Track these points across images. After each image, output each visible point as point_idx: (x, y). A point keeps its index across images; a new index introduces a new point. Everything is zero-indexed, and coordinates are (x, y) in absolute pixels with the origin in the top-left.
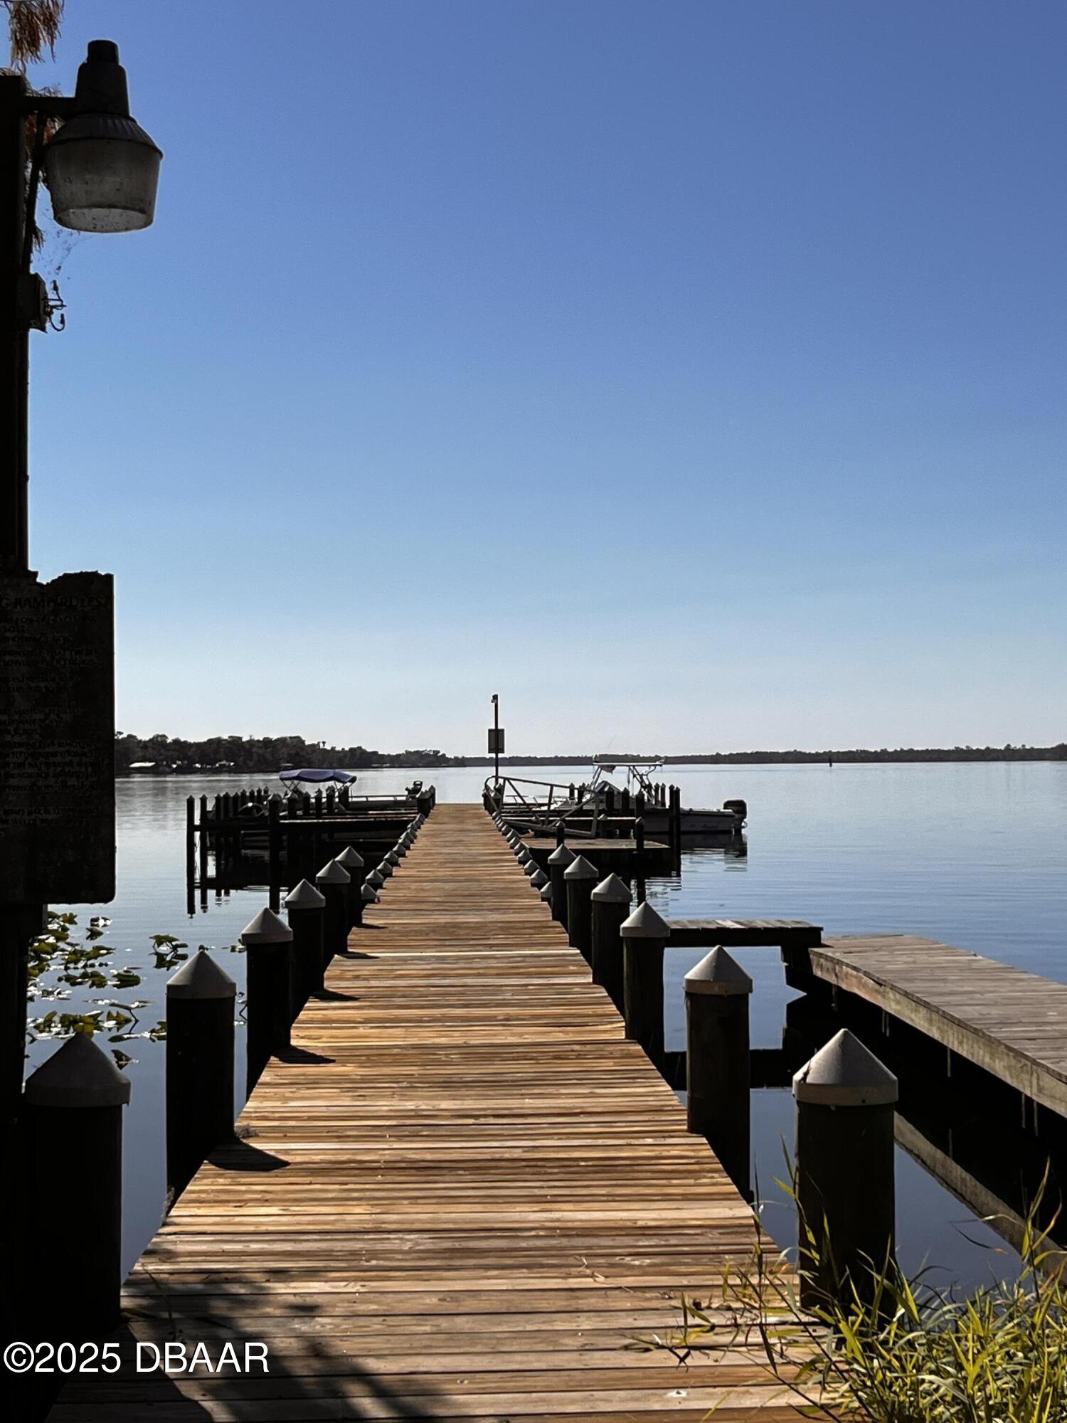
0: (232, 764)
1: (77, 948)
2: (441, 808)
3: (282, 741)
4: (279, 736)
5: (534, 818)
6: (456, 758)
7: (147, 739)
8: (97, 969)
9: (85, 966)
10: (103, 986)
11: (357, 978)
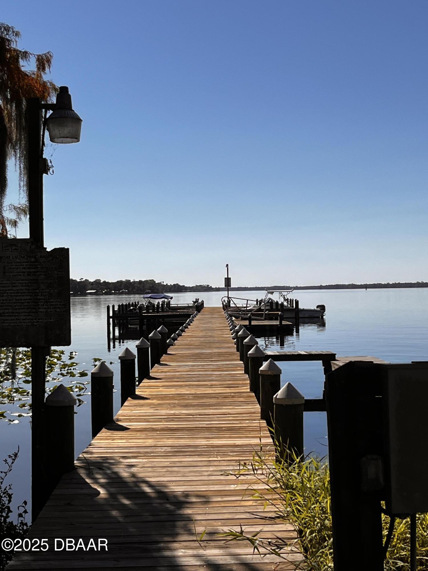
0: (127, 291)
1: (65, 363)
2: (206, 309)
3: (146, 281)
4: (145, 280)
5: (240, 313)
6: (216, 288)
7: (93, 281)
8: (72, 370)
9: (68, 370)
10: (74, 376)
11: (162, 372)
